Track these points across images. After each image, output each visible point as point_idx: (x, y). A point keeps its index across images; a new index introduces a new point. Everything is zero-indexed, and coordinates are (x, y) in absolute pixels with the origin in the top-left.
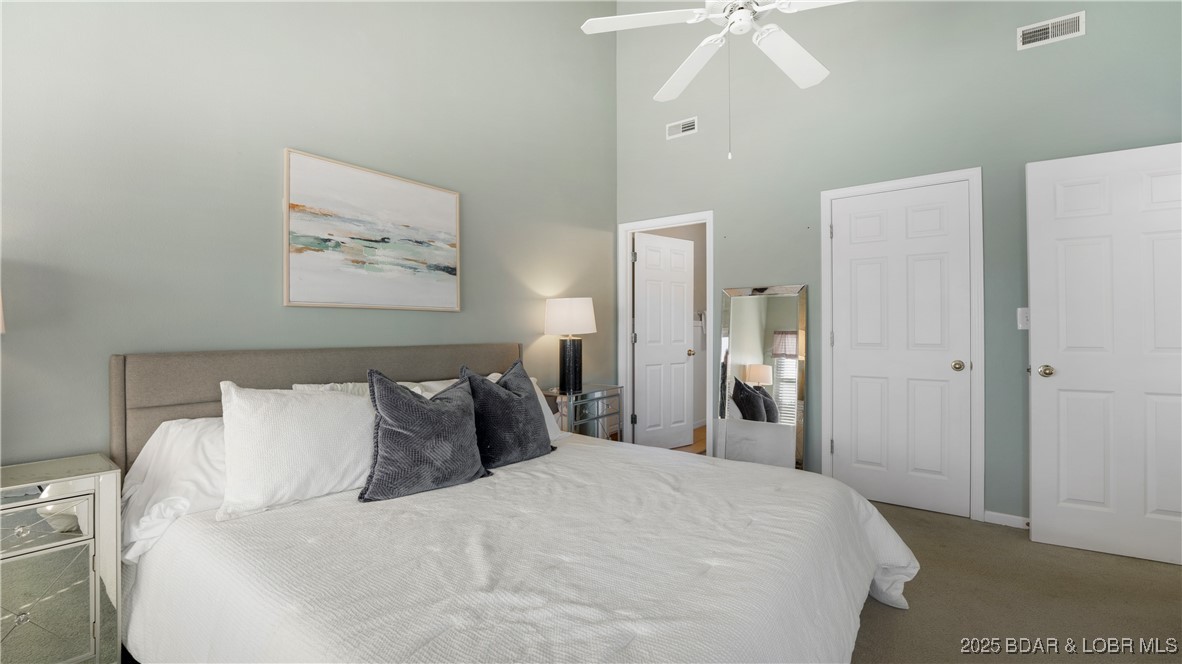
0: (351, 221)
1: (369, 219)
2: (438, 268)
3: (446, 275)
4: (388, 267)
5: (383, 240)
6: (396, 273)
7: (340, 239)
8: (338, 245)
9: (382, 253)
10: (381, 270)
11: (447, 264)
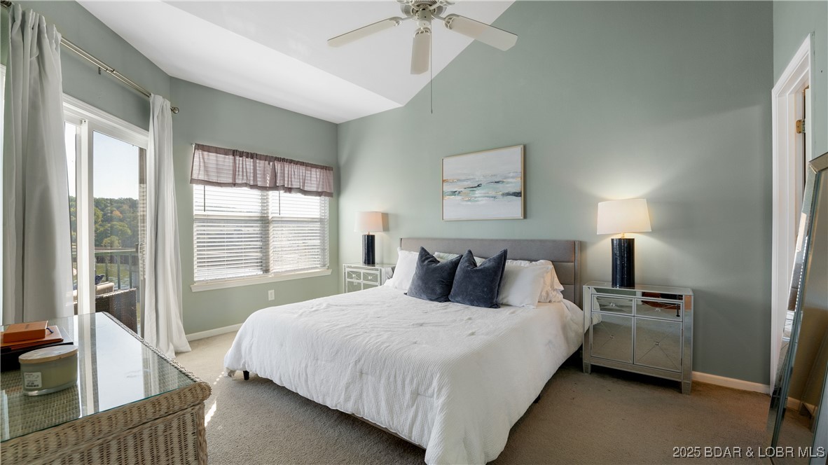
0: (464, 180)
1: (472, 177)
2: (508, 194)
3: (514, 197)
4: (481, 199)
5: (478, 186)
6: (484, 201)
7: (460, 190)
8: (459, 192)
9: (478, 192)
10: (478, 201)
11: (514, 191)
